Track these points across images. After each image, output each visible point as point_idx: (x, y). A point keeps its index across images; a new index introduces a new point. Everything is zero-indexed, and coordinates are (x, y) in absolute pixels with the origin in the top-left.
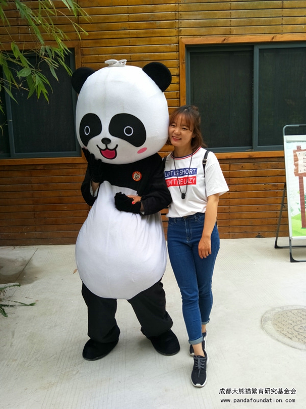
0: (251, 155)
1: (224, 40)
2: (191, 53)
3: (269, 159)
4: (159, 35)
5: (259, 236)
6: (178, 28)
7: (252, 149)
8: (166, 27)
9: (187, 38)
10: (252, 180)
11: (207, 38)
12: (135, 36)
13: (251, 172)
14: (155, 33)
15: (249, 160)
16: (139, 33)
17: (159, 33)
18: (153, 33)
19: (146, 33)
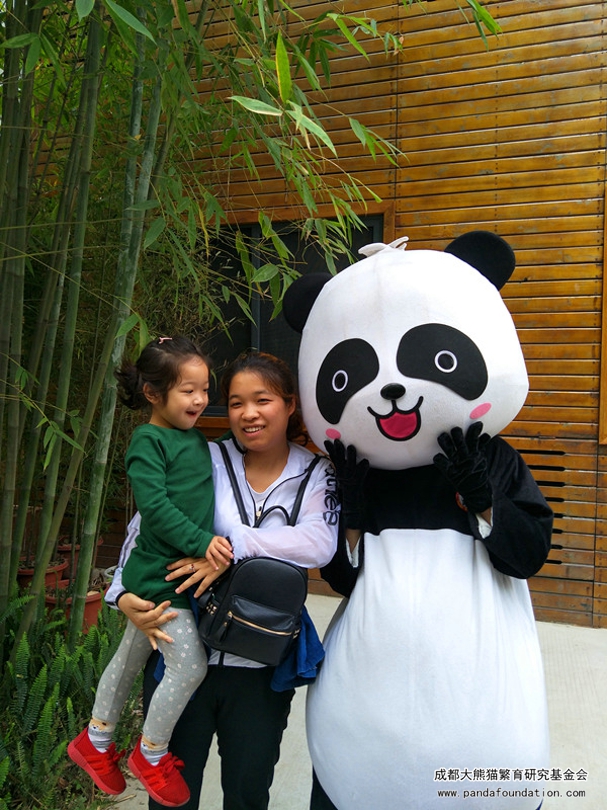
6: (605, 165)
8: (575, 165)
12: (509, 185)
14: (551, 177)
16: (518, 180)
18: (547, 178)
19: (532, 178)
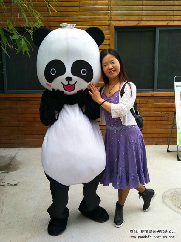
0: (153, 94)
1: (138, 24)
2: (117, 31)
3: (164, 97)
4: (98, 20)
5: (157, 145)
6: (110, 16)
7: (154, 91)
8: (102, 15)
9: (115, 22)
10: (153, 110)
11: (127, 22)
12: (83, 20)
13: (153, 105)
14: (96, 18)
15: (151, 98)
16: (86, 19)
17: (98, 18)
18: (94, 18)
19: (90, 18)
